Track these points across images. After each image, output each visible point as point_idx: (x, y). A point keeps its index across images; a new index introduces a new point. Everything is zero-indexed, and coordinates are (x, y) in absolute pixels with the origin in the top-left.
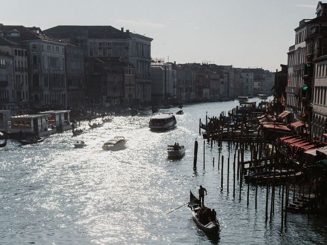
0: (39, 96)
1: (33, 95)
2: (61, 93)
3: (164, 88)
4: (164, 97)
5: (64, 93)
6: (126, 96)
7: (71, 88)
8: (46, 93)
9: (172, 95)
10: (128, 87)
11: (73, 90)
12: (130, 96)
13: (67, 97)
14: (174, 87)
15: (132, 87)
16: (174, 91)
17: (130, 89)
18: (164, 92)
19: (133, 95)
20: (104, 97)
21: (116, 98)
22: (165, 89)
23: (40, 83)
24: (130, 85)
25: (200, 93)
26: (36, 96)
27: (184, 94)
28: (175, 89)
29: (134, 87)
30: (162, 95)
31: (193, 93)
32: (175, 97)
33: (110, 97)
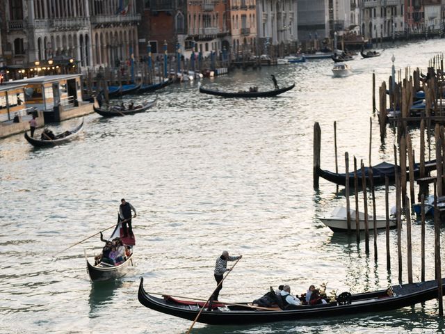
0: (25, 41)
1: (11, 39)
2: (78, 34)
3: (327, 10)
4: (327, 30)
5: (84, 32)
6: (236, 33)
7: (101, 20)
8: (41, 33)
9: (347, 25)
10: (240, 13)
11: (107, 25)
12: (245, 32)
13: (92, 42)
14: (353, 6)
15: (248, 12)
16: (353, 16)
17: (244, 16)
18: (327, 18)
19: (253, 31)
20: (181, 38)
21: (209, 38)
22: (331, 12)
23: (26, 14)
24: (243, 7)
25: (418, 17)
26: (18, 42)
27: (378, 22)
28: (357, 11)
29: (253, 12)
30: (323, 27)
31: (399, 19)
32: (357, 30)
33: (197, 38)
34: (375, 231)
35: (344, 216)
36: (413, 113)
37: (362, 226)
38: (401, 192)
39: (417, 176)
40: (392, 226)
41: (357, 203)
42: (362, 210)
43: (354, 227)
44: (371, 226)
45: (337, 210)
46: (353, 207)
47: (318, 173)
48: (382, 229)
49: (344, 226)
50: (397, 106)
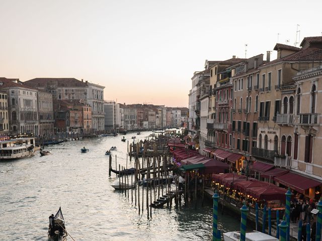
0: (17, 127)
1: (12, 126)
2: (34, 125)
3: (114, 121)
4: (114, 127)
5: (36, 125)
6: (85, 127)
7: (42, 121)
8: (22, 124)
9: (120, 126)
10: (87, 121)
11: (44, 123)
12: (88, 126)
13: (39, 128)
14: (122, 120)
15: (89, 121)
16: (121, 123)
17: (88, 122)
18: (114, 124)
19: (91, 126)
20: (68, 128)
21: (77, 128)
22: (115, 122)
23: (17, 118)
24: (88, 119)
25: (141, 125)
26: (14, 127)
27: (129, 125)
28: (123, 122)
29: (91, 120)
30: (112, 126)
31: (136, 125)
32: (123, 127)
33: (73, 128)
34: (128, 189)
35: (119, 185)
36: (139, 153)
37: (124, 188)
38: (136, 177)
39: (141, 172)
40: (133, 187)
41: (123, 180)
42: (124, 182)
43: (121, 188)
44: (127, 187)
45: (116, 182)
46: (121, 182)
47: (111, 170)
48: (130, 189)
49: (119, 188)
50: (135, 150)
